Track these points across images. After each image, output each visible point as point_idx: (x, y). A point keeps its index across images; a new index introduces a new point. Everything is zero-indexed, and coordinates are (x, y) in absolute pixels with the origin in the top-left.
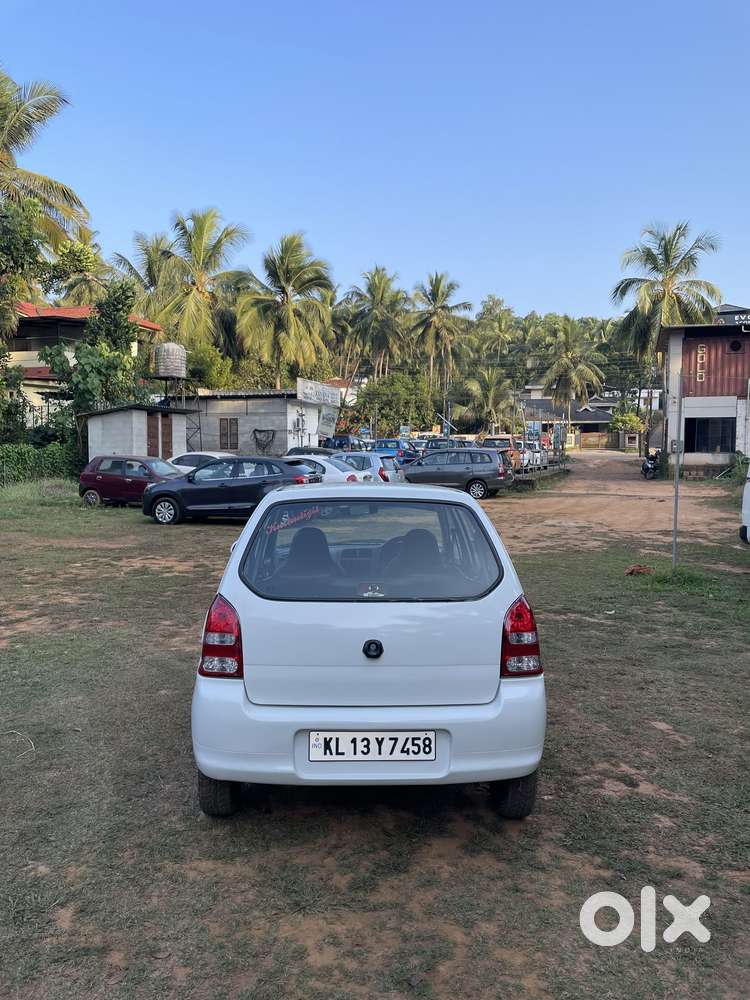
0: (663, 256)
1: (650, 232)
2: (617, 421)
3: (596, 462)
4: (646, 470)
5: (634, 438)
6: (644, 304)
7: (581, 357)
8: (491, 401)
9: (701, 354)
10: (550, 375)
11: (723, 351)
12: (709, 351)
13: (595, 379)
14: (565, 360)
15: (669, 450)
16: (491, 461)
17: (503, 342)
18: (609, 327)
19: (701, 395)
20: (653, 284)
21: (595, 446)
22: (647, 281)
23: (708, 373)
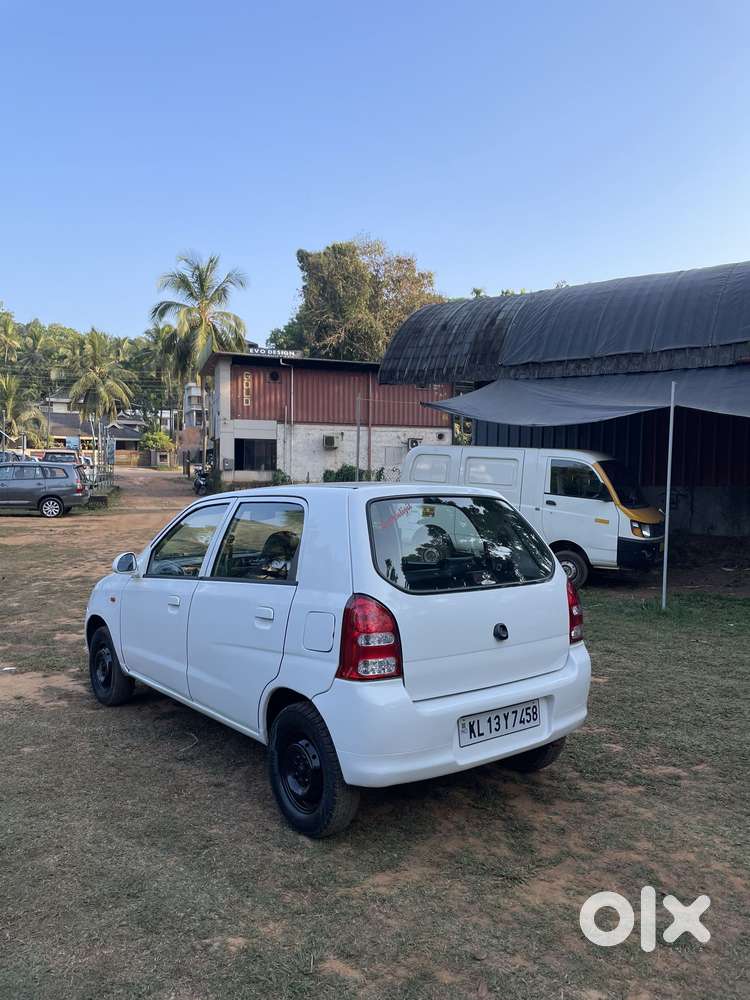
0: (198, 284)
1: (186, 260)
2: (148, 439)
3: (141, 479)
4: (198, 486)
5: (166, 456)
6: (183, 327)
7: (110, 373)
8: (9, 412)
9: (247, 381)
10: (76, 389)
11: (265, 380)
12: (253, 379)
13: (125, 398)
14: (93, 375)
15: (221, 468)
16: (67, 476)
17: (10, 348)
18: (126, 345)
19: (248, 418)
20: (189, 311)
21: (128, 464)
22: (185, 306)
23: (253, 400)
